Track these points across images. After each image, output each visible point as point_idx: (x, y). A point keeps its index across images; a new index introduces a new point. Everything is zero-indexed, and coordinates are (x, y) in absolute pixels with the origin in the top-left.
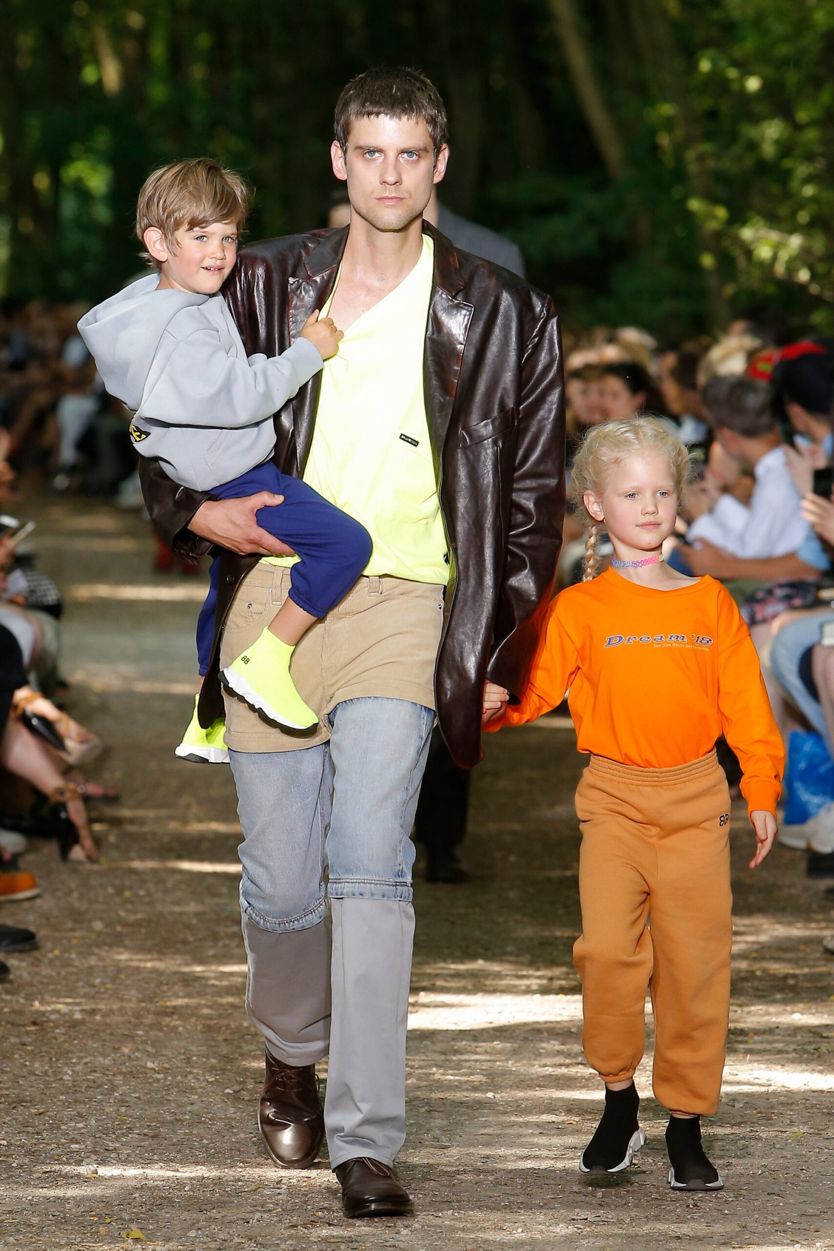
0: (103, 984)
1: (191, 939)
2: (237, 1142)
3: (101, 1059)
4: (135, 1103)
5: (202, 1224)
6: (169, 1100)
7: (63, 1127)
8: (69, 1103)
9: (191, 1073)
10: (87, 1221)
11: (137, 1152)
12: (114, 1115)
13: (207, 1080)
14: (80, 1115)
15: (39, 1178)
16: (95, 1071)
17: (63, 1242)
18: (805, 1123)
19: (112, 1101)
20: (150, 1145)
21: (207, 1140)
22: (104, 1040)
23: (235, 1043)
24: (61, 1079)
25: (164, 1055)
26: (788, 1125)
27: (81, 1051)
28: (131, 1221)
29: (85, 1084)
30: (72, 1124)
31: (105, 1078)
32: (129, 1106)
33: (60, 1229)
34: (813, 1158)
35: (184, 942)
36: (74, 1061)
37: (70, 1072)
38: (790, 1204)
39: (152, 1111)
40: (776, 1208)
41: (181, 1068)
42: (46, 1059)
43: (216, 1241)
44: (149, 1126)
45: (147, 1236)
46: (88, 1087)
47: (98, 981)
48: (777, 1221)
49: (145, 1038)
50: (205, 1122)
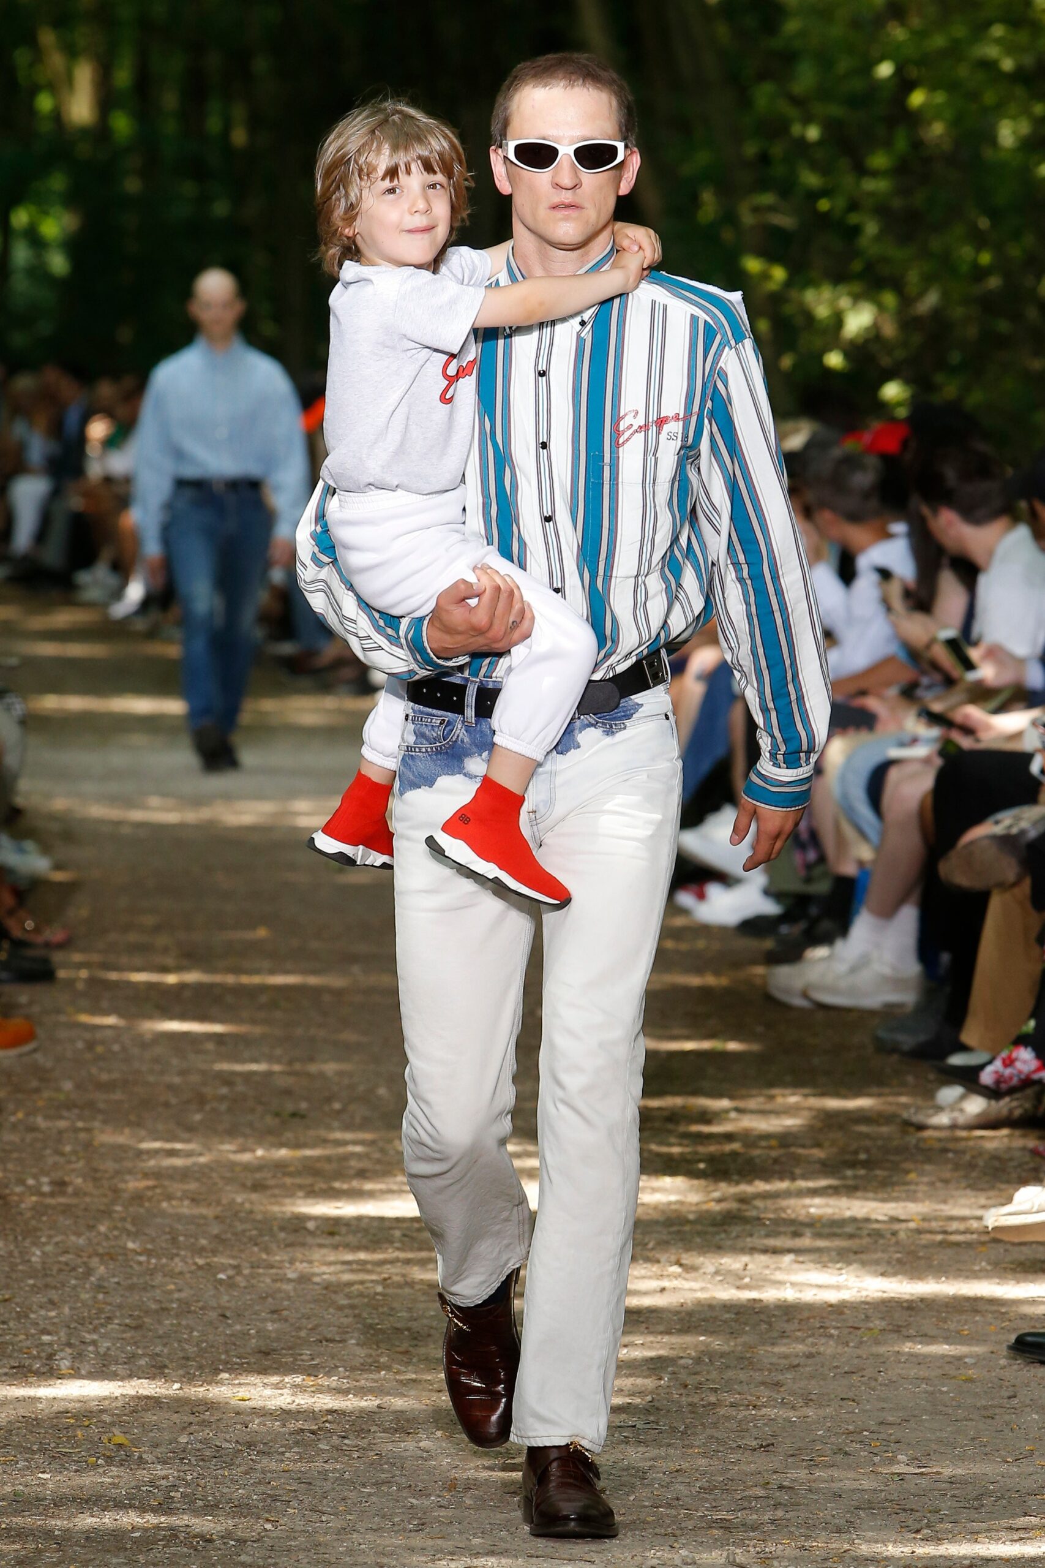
0: (74, 1152)
1: (174, 1101)
2: (232, 1335)
3: (73, 1238)
4: (115, 1289)
5: (194, 1428)
6: (153, 1287)
7: (32, 1316)
8: (39, 1288)
9: (177, 1255)
10: (62, 1424)
11: (118, 1345)
12: (90, 1302)
13: (195, 1264)
14: (52, 1302)
15: (6, 1374)
16: (66, 1252)
17: (35, 1447)
18: (882, 1319)
19: (87, 1286)
20: (132, 1338)
21: (198, 1331)
22: (78, 1217)
23: (228, 1221)
24: (29, 1261)
25: (146, 1234)
26: (863, 1320)
27: (50, 1228)
28: (113, 1424)
29: (55, 1268)
30: (43, 1312)
31: (79, 1261)
32: (106, 1293)
33: (32, 1432)
34: (892, 1359)
35: (167, 1105)
36: (43, 1240)
37: (38, 1253)
38: (867, 1411)
39: (134, 1298)
40: (851, 1415)
41: (166, 1249)
42: (11, 1238)
43: (211, 1447)
44: (131, 1315)
45: (131, 1441)
46: (60, 1270)
47: (68, 1149)
48: (853, 1430)
49: (123, 1215)
50: (195, 1312)
